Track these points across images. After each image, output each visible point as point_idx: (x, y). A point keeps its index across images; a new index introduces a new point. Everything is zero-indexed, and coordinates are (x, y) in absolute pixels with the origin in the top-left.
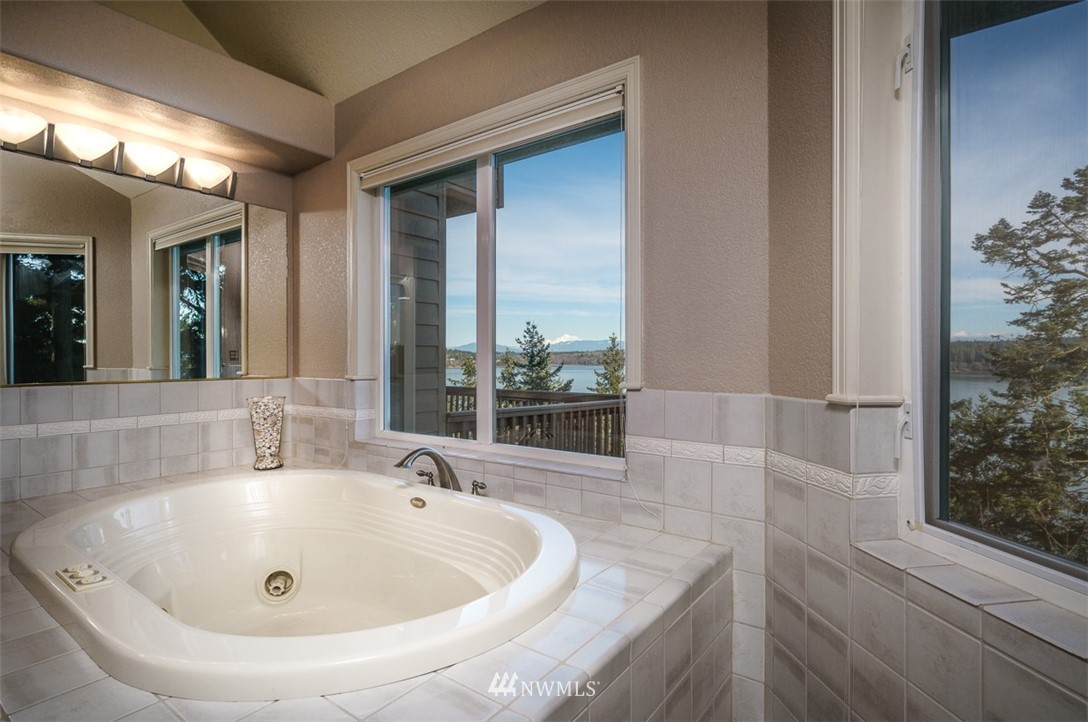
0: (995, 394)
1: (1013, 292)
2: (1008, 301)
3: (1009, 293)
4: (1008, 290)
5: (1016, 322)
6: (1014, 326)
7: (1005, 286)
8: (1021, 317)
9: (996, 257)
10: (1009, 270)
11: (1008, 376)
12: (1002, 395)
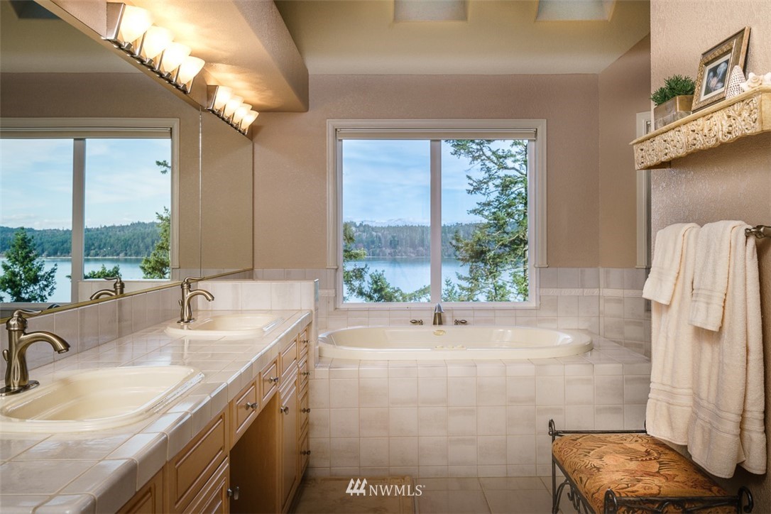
0: (460, 278)
1: (475, 184)
2: (469, 192)
3: (472, 185)
4: (471, 182)
5: (474, 211)
6: (472, 215)
7: (469, 178)
8: (478, 207)
9: (462, 151)
10: (471, 163)
11: (468, 261)
12: (466, 279)
